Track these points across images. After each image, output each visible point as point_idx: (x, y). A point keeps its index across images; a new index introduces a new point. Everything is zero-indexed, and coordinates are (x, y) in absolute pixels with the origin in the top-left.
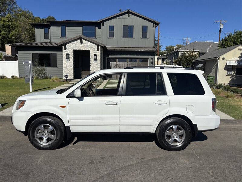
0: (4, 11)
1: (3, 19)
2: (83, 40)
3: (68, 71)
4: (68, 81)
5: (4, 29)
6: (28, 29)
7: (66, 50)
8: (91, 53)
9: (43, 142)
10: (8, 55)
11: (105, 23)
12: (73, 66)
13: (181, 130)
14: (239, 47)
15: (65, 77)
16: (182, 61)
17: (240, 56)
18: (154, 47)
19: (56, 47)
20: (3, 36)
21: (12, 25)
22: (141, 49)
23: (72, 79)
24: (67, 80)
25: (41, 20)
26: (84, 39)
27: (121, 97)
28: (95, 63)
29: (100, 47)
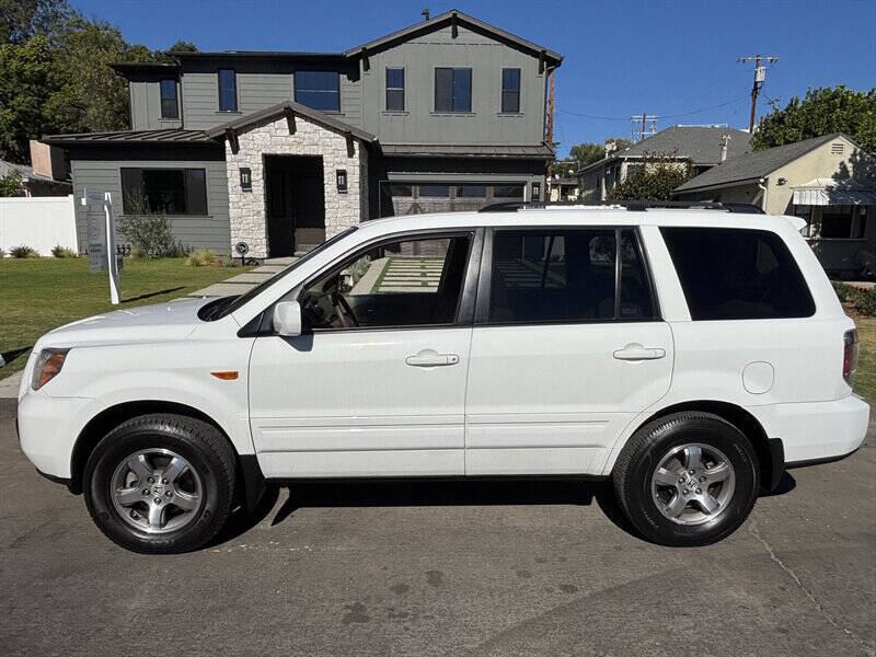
0: (23, 25)
1: (20, 51)
2: (297, 119)
3: (249, 231)
4: (248, 264)
5: (26, 86)
6: (108, 87)
7: (238, 157)
8: (325, 164)
9: (148, 523)
10: (39, 178)
11: (373, 60)
12: (263, 213)
13: (716, 464)
14: (834, 142)
15: (238, 249)
16: (637, 191)
17: (836, 174)
18: (544, 144)
19: (202, 143)
20: (20, 112)
21: (50, 75)
22: (499, 151)
23: (263, 259)
24: (246, 261)
25: (149, 55)
26: (302, 116)
27: (470, 329)
28: (342, 201)
29: (356, 145)
